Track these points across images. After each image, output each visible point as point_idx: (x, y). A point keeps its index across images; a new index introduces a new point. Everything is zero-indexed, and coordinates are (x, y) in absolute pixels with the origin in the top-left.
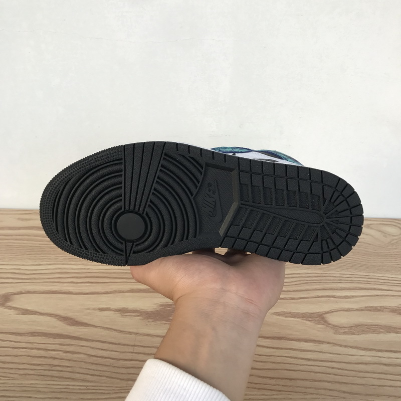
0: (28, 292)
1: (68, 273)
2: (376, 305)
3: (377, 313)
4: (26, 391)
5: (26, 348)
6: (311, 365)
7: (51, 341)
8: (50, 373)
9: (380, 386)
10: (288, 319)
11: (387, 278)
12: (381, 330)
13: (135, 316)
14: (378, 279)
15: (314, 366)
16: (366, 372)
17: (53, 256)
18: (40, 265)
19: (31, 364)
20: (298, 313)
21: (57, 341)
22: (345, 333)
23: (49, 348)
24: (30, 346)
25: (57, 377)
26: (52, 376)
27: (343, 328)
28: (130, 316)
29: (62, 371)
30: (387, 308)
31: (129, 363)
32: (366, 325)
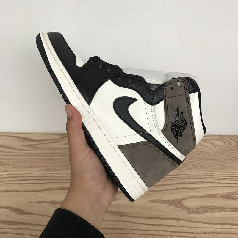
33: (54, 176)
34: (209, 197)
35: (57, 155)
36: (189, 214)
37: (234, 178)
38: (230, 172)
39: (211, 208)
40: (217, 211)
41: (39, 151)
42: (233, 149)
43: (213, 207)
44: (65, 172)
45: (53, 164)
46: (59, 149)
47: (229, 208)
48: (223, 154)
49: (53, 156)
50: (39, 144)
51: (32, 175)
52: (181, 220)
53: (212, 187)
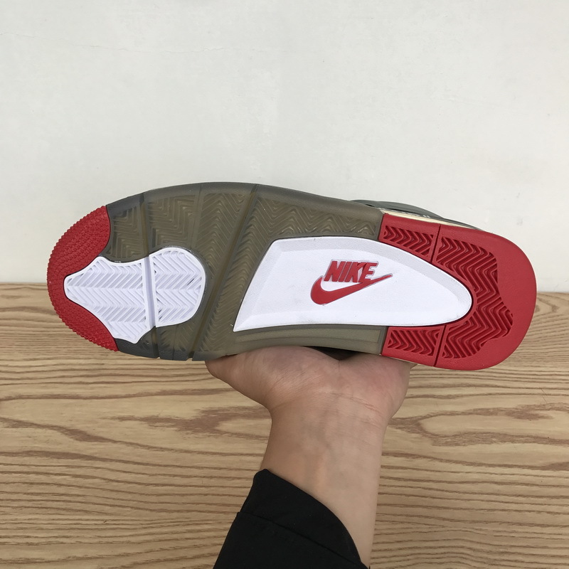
0: (20, 397)
1: (74, 370)
3: (488, 417)
4: (22, 529)
5: (20, 472)
6: (402, 487)
7: (55, 462)
8: (54, 505)
9: (489, 510)
12: (494, 439)
13: (168, 427)
15: (405, 487)
16: (472, 493)
17: (53, 348)
18: (35, 359)
19: (28, 494)
21: (63, 462)
22: (447, 444)
23: (52, 472)
24: (25, 469)
25: (64, 509)
26: (58, 509)
29: (70, 501)
31: (161, 489)
32: (474, 433)
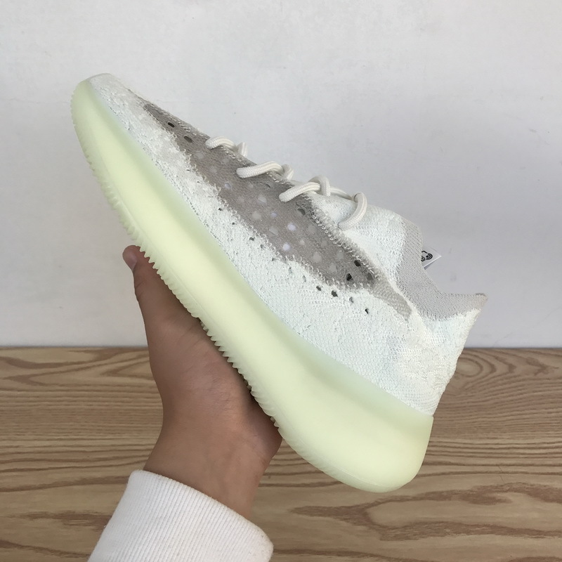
2: (440, 490)
10: (315, 518)
11: (458, 445)
14: (445, 447)
20: (329, 508)
27: (393, 529)
28: (77, 525)
30: (455, 494)
33: (72, 451)
34: (433, 499)
35: (84, 401)
36: (383, 542)
37: (495, 453)
38: (488, 438)
39: (437, 525)
40: (449, 534)
41: (41, 391)
42: (500, 382)
43: (442, 522)
44: (99, 443)
45: (71, 423)
46: (88, 385)
47: (478, 526)
48: (474, 394)
49: (73, 403)
50: (43, 374)
51: (19, 451)
52: (363, 556)
53: (443, 474)
